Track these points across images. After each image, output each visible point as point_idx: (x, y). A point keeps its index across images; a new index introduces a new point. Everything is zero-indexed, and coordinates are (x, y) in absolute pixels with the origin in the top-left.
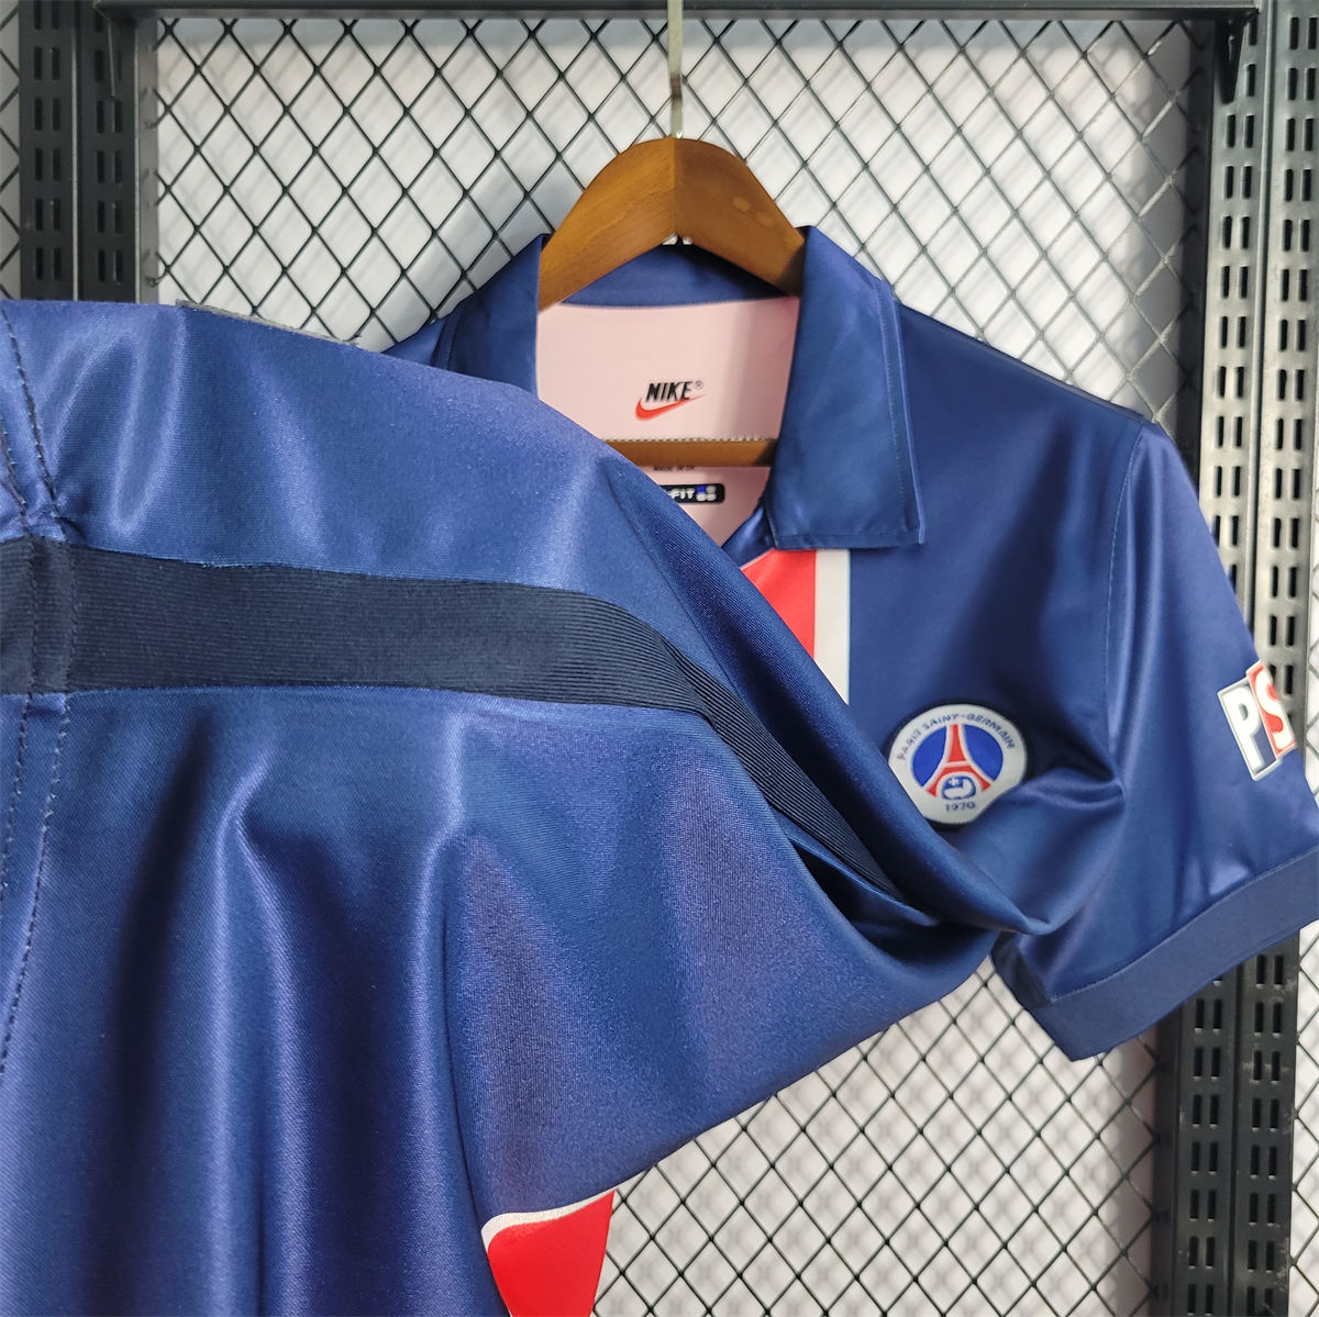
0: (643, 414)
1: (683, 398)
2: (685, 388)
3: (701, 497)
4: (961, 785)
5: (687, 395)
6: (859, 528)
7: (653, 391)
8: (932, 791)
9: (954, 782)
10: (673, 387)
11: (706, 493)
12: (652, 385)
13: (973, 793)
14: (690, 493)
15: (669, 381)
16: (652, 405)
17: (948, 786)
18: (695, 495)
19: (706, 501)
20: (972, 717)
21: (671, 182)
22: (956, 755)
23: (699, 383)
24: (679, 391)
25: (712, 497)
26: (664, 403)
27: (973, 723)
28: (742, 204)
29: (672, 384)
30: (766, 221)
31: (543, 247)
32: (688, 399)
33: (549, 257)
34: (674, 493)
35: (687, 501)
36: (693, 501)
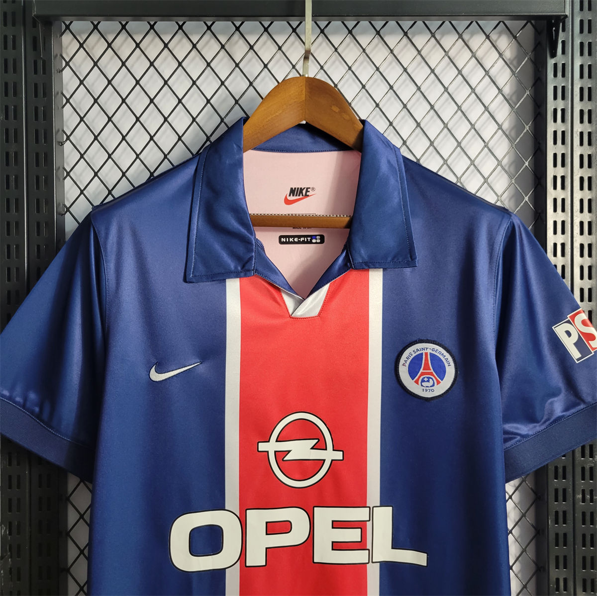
0: (288, 202)
1: (307, 196)
2: (307, 191)
3: (314, 241)
4: (428, 381)
5: (308, 194)
7: (293, 191)
8: (416, 382)
9: (426, 379)
10: (302, 190)
11: (316, 239)
12: (292, 189)
13: (432, 385)
14: (309, 239)
15: (300, 187)
16: (292, 198)
17: (423, 381)
18: (311, 240)
19: (316, 243)
21: (303, 97)
23: (313, 189)
24: (304, 192)
25: (318, 241)
26: (298, 197)
28: (336, 109)
29: (301, 188)
30: (347, 117)
31: (244, 124)
32: (308, 196)
33: (247, 129)
34: (302, 239)
35: (307, 242)
36: (311, 242)
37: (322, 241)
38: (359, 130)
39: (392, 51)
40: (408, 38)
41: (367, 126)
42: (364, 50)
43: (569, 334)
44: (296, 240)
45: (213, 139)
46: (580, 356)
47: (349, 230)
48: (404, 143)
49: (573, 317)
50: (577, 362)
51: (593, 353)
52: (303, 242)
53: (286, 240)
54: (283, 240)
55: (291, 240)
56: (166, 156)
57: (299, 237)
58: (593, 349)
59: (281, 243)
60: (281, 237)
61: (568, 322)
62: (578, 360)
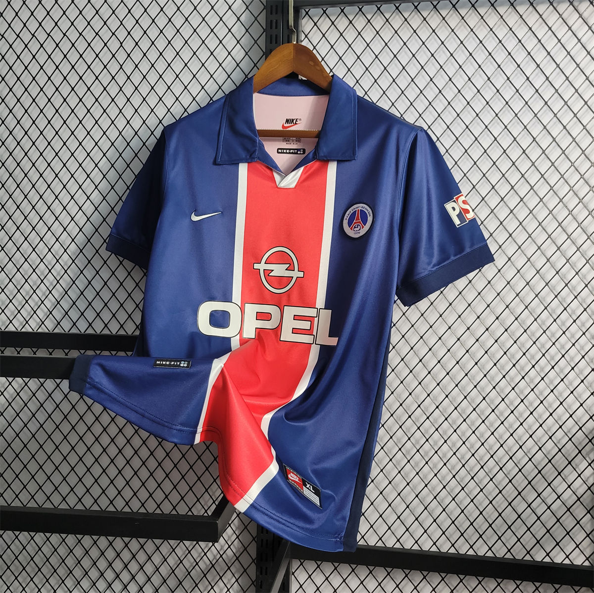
0: (284, 127)
1: (296, 124)
2: (296, 121)
3: (299, 152)
4: (357, 227)
5: (297, 122)
6: (340, 155)
7: (287, 121)
8: (351, 229)
9: (356, 226)
10: (293, 120)
12: (287, 119)
13: (360, 230)
14: (296, 151)
15: (292, 118)
16: (287, 125)
17: (355, 227)
18: (297, 152)
19: (300, 154)
20: (362, 207)
21: (292, 56)
22: (358, 219)
23: (300, 119)
24: (294, 121)
25: (302, 152)
26: (290, 125)
27: (363, 209)
28: (311, 63)
30: (318, 68)
32: (297, 124)
34: (291, 151)
35: (295, 153)
36: (297, 153)
37: (304, 153)
43: (454, 209)
44: (288, 151)
46: (460, 223)
49: (457, 199)
50: (457, 227)
51: (468, 222)
52: (292, 153)
54: (280, 151)
55: (285, 151)
57: (290, 149)
58: (468, 219)
59: (278, 152)
60: (278, 149)
61: (454, 201)
62: (458, 225)
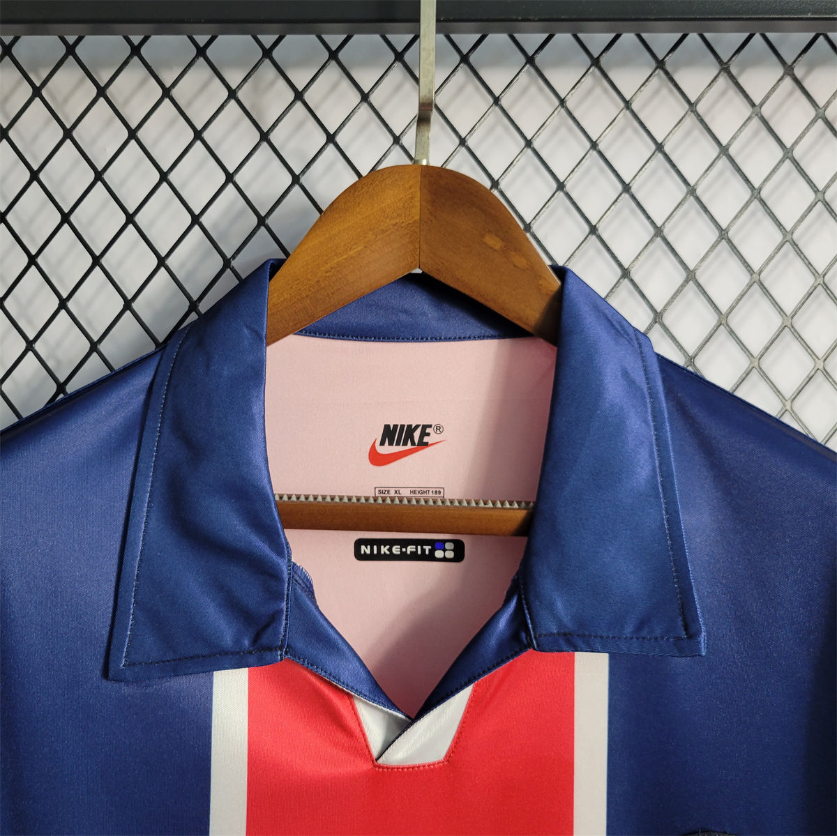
0: (377, 459)
1: (423, 444)
2: (424, 434)
3: (439, 554)
5: (426, 439)
6: (629, 629)
7: (389, 434)
10: (411, 430)
11: (445, 550)
12: (387, 427)
14: (427, 548)
15: (406, 424)
16: (386, 449)
18: (432, 552)
19: (444, 559)
21: (416, 214)
23: (438, 428)
24: (417, 435)
25: (450, 555)
26: (401, 448)
28: (493, 242)
29: (409, 426)
30: (520, 261)
31: (270, 280)
32: (426, 445)
33: (278, 290)
34: (410, 549)
35: (423, 557)
36: (431, 558)
37: (459, 555)
38: (551, 294)
39: (628, 104)
40: (667, 73)
41: (571, 283)
42: (562, 102)
44: (396, 550)
45: (204, 307)
47: (524, 540)
48: (658, 317)
52: (414, 557)
53: (372, 550)
54: (365, 550)
55: (384, 550)
56: (94, 347)
57: (404, 543)
59: (360, 556)
60: (359, 543)
